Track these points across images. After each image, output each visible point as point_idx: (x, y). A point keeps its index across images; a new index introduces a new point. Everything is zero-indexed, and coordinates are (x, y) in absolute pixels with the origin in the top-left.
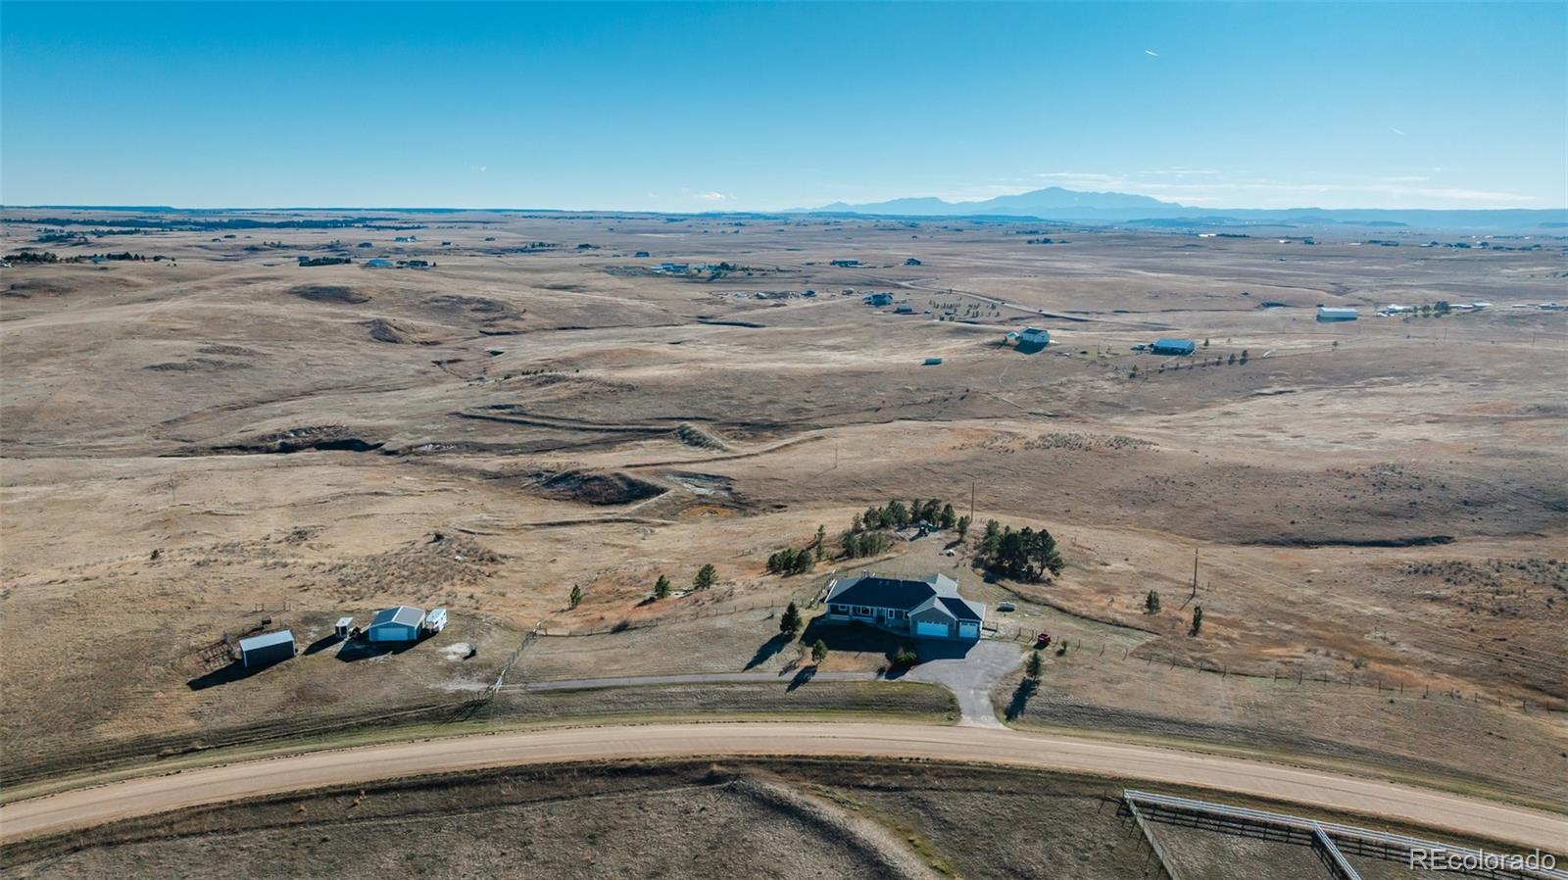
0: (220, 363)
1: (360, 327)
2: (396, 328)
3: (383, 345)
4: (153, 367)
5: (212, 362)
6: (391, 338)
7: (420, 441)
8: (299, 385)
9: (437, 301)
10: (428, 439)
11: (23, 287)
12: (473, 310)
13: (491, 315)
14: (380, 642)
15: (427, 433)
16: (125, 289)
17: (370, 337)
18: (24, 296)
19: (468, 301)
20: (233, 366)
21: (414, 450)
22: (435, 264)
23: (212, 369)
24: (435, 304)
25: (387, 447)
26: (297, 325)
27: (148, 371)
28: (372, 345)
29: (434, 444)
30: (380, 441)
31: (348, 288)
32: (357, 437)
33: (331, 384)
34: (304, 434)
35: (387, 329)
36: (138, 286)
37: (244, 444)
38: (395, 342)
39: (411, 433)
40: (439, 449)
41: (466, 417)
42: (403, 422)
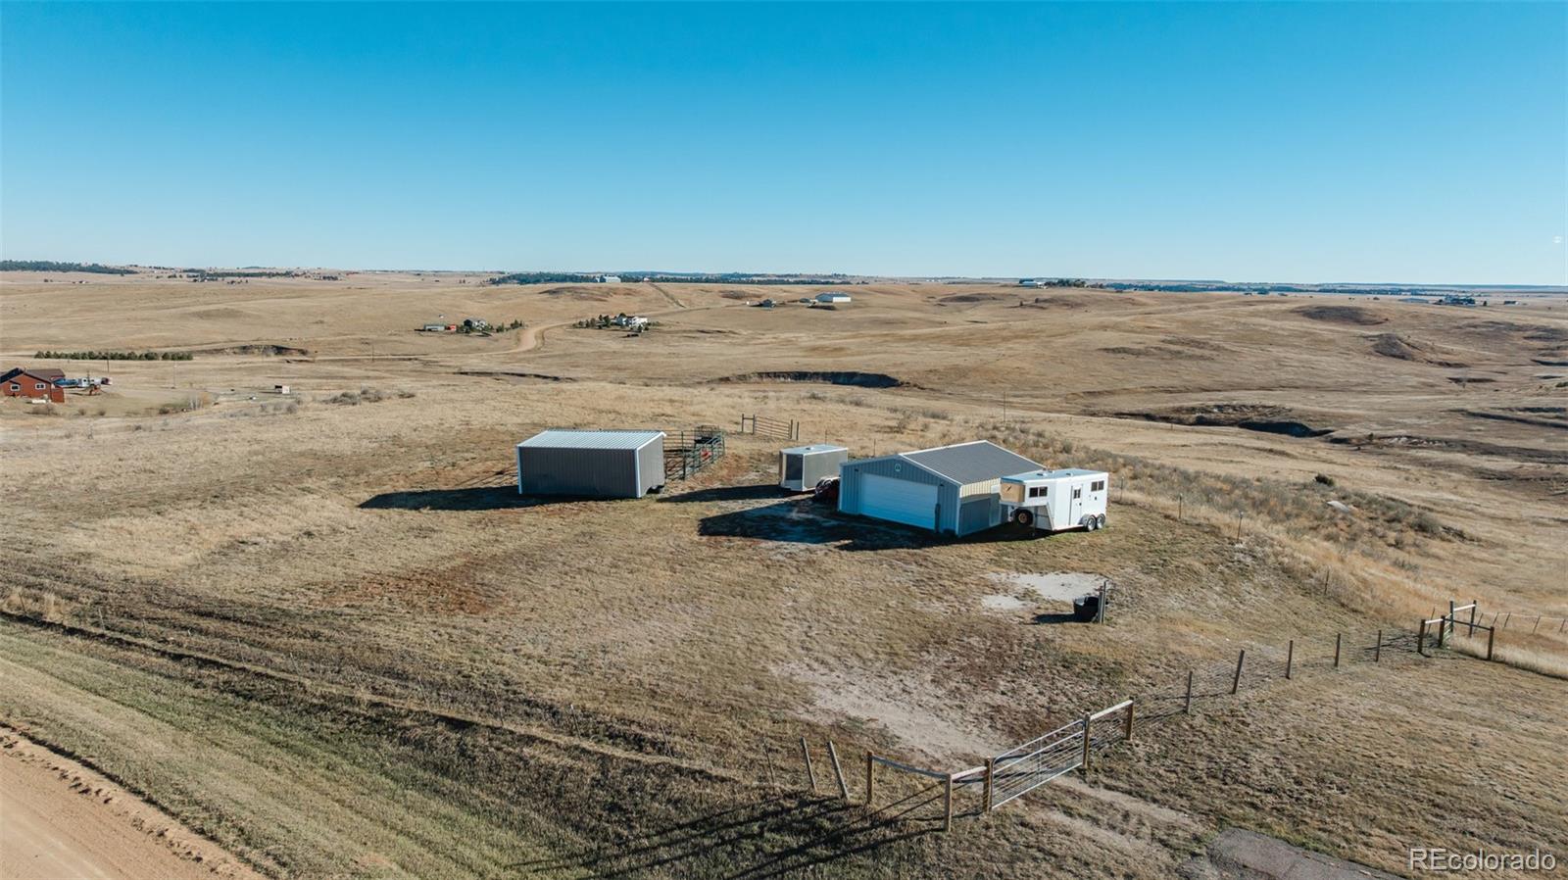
0: (1179, 352)
1: (1362, 340)
2: (1408, 345)
3: (1383, 359)
4: (1107, 350)
5: (1170, 352)
6: (1398, 353)
7: (1389, 433)
8: (1259, 380)
9: (1475, 327)
10: (1403, 432)
11: (1045, 301)
12: (1525, 338)
13: (1554, 344)
14: (861, 518)
15: (1405, 426)
16: (1130, 306)
17: (1371, 350)
18: (1042, 308)
19: (1520, 329)
20: (1191, 357)
21: (1375, 441)
22: (1485, 303)
23: (1168, 356)
24: (1473, 329)
25: (1335, 435)
26: (1286, 333)
27: (1101, 352)
28: (1373, 358)
29: (1408, 437)
30: (1329, 428)
31: (1360, 309)
32: (1299, 421)
33: (1300, 383)
34: (1231, 411)
35: (1395, 344)
36: (1144, 304)
37: (1153, 413)
38: (1403, 358)
39: (1378, 423)
40: (1413, 442)
41: (1474, 415)
42: (1372, 413)
